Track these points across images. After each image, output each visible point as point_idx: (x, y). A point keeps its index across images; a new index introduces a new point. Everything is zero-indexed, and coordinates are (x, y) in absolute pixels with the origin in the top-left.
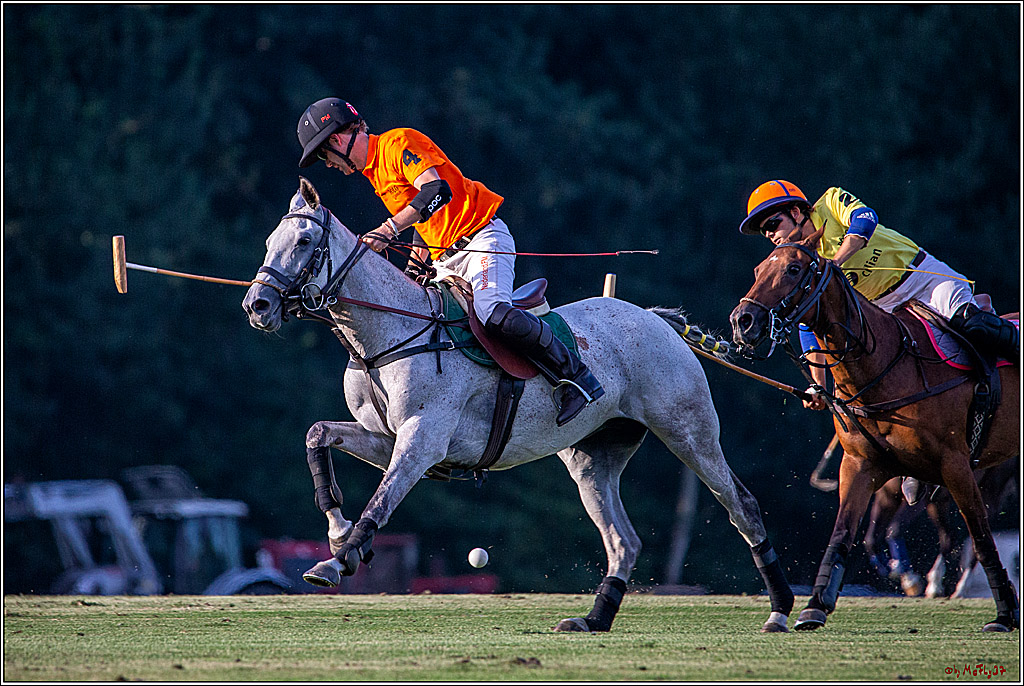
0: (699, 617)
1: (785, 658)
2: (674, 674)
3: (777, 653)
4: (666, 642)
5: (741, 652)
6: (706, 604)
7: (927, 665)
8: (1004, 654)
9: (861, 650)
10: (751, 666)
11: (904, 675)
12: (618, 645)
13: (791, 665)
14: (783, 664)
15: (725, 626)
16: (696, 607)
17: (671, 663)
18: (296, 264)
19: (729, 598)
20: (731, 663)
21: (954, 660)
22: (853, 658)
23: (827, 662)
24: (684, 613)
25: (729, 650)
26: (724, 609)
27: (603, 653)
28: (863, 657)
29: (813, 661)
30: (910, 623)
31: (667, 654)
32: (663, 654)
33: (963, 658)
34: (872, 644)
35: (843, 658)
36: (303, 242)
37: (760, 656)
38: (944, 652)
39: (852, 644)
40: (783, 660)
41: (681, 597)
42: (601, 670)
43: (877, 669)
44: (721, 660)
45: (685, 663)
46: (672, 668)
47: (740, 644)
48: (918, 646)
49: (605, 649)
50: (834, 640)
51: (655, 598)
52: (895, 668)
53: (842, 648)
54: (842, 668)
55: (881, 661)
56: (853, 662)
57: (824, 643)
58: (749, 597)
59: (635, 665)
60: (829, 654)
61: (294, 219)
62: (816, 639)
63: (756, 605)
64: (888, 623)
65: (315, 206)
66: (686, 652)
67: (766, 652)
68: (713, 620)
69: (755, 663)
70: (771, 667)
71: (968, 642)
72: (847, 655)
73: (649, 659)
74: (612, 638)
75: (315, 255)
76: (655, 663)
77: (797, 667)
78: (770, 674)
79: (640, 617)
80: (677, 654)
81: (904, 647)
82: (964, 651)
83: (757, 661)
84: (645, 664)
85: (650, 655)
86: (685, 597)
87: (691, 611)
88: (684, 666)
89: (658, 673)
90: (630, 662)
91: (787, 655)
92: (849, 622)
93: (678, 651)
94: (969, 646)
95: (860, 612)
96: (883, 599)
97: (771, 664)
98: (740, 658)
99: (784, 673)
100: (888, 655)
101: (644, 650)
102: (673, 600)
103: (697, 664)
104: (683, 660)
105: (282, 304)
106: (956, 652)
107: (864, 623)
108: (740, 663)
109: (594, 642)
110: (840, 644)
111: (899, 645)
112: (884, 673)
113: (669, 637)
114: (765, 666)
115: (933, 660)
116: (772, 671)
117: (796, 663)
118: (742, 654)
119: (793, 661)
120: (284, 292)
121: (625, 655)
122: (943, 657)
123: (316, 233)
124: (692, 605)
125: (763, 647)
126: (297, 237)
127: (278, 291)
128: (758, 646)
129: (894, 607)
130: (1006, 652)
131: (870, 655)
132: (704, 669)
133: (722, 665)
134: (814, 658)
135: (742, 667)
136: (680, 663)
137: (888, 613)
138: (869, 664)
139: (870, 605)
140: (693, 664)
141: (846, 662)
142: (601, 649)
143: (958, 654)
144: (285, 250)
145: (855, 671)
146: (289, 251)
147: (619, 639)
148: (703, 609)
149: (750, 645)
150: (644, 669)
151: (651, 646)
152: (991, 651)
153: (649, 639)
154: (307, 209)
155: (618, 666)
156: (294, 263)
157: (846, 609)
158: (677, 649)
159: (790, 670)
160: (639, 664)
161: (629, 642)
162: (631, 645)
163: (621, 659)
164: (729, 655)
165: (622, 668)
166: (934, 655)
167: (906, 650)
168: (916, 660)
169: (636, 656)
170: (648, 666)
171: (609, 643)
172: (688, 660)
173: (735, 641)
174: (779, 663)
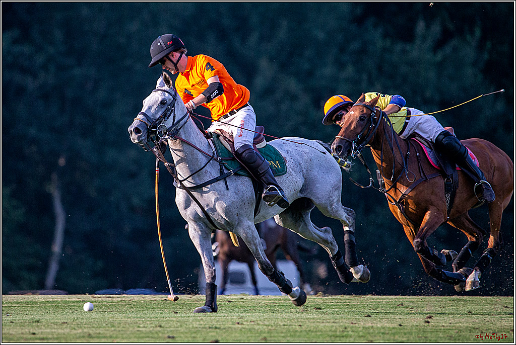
0: (63, 306)
1: (108, 327)
2: (50, 336)
3: (104, 325)
4: (46, 320)
5: (85, 324)
6: (67, 299)
7: (183, 330)
8: (223, 324)
9: (148, 323)
10: (91, 332)
11: (171, 335)
12: (20, 321)
13: (112, 331)
14: (108, 330)
15: (77, 311)
16: (62, 301)
17: (48, 330)
18: (157, 113)
19: (79, 296)
20: (80, 331)
21: (197, 328)
22: (144, 327)
23: (131, 329)
24: (56, 304)
25: (79, 323)
26: (77, 302)
27: (12, 326)
28: (149, 326)
29: (124, 329)
30: (174, 308)
31: (46, 326)
32: (44, 326)
33: (201, 326)
34: (154, 319)
35: (139, 327)
36: (163, 103)
37: (95, 326)
38: (191, 323)
39: (144, 319)
40: (107, 329)
41: (54, 296)
42: (11, 334)
43: (157, 333)
44: (75, 329)
45: (56, 330)
46: (49, 333)
47: (85, 320)
48: (178, 320)
49: (13, 324)
50: (134, 318)
51: (40, 296)
52: (166, 332)
53: (139, 322)
54: (138, 332)
55: (159, 329)
56: (144, 329)
57: (129, 319)
58: (90, 296)
59: (29, 332)
60: (131, 325)
61: (160, 92)
62: (125, 317)
63: (93, 299)
64: (163, 308)
65: (170, 86)
66: (56, 325)
67: (99, 325)
68: (70, 308)
69: (93, 330)
70: (101, 332)
71: (204, 318)
72: (141, 326)
73: (37, 329)
74: (17, 318)
75: (167, 110)
76: (40, 331)
77: (115, 332)
78: (100, 336)
79: (33, 307)
80: (51, 326)
81: (171, 321)
82: (202, 322)
83: (94, 329)
84: (34, 332)
85: (38, 326)
86: (56, 296)
87: (59, 303)
88: (55, 332)
89: (42, 336)
90: (27, 330)
91: (109, 325)
92: (143, 308)
93: (52, 324)
94: (204, 320)
95: (148, 303)
96: (160, 296)
97: (101, 331)
98: (85, 327)
99: (108, 335)
100: (163, 325)
101: (34, 324)
102: (50, 298)
103: (63, 331)
104: (55, 329)
105: (148, 132)
106: (198, 323)
107: (150, 308)
108: (85, 330)
109: (8, 320)
110: (137, 319)
111: (168, 320)
112: (160, 335)
113: (48, 317)
114: (98, 332)
115: (186, 328)
116: (101, 334)
117: (115, 330)
118: (86, 326)
119: (113, 329)
120: (150, 126)
121: (24, 327)
122: (191, 326)
123: (170, 100)
124: (59, 300)
125: (97, 322)
126: (160, 100)
127: (147, 125)
128: (94, 321)
129: (165, 300)
130: (224, 323)
131: (153, 325)
132: (66, 334)
133: (75, 332)
134: (124, 327)
135: (86, 333)
136: (53, 330)
137: (162, 303)
138: (153, 330)
139: (153, 299)
140: (60, 331)
141: (140, 329)
142: (11, 324)
143: (199, 324)
144: (153, 106)
145: (146, 334)
146: (155, 106)
147: (21, 318)
148: (65, 302)
149: (91, 320)
150: (34, 334)
151: (38, 322)
152: (216, 322)
153: (37, 318)
154: (166, 88)
155: (20, 332)
156: (157, 112)
157: (141, 301)
158: (51, 323)
159: (111, 333)
160: (32, 331)
161: (27, 320)
162: (27, 321)
163: (22, 329)
164: (79, 326)
165: (22, 333)
166: (186, 325)
167: (172, 323)
168: (177, 327)
169: (30, 327)
170: (36, 332)
171: (15, 320)
172: (57, 329)
173: (82, 319)
174: (106, 330)
